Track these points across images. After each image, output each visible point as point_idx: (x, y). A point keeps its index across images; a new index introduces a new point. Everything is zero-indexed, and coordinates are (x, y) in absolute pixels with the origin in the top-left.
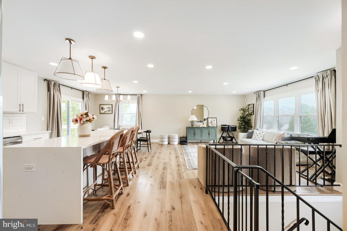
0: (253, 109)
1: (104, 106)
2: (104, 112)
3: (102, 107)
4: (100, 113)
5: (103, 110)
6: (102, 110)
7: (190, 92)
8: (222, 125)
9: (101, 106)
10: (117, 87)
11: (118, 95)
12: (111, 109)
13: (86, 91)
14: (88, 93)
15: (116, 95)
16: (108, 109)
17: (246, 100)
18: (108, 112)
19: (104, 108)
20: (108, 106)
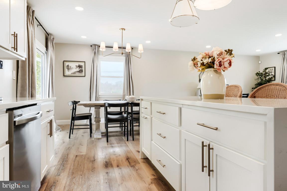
0: (273, 74)
1: (71, 64)
2: (72, 74)
3: (68, 66)
4: (64, 76)
5: (70, 70)
6: (68, 71)
9: (66, 64)
10: (122, 29)
11: (96, 46)
12: (83, 69)
13: (51, 34)
14: (53, 38)
15: (93, 46)
16: (78, 69)
17: (260, 62)
18: (78, 74)
19: (72, 67)
20: (77, 64)
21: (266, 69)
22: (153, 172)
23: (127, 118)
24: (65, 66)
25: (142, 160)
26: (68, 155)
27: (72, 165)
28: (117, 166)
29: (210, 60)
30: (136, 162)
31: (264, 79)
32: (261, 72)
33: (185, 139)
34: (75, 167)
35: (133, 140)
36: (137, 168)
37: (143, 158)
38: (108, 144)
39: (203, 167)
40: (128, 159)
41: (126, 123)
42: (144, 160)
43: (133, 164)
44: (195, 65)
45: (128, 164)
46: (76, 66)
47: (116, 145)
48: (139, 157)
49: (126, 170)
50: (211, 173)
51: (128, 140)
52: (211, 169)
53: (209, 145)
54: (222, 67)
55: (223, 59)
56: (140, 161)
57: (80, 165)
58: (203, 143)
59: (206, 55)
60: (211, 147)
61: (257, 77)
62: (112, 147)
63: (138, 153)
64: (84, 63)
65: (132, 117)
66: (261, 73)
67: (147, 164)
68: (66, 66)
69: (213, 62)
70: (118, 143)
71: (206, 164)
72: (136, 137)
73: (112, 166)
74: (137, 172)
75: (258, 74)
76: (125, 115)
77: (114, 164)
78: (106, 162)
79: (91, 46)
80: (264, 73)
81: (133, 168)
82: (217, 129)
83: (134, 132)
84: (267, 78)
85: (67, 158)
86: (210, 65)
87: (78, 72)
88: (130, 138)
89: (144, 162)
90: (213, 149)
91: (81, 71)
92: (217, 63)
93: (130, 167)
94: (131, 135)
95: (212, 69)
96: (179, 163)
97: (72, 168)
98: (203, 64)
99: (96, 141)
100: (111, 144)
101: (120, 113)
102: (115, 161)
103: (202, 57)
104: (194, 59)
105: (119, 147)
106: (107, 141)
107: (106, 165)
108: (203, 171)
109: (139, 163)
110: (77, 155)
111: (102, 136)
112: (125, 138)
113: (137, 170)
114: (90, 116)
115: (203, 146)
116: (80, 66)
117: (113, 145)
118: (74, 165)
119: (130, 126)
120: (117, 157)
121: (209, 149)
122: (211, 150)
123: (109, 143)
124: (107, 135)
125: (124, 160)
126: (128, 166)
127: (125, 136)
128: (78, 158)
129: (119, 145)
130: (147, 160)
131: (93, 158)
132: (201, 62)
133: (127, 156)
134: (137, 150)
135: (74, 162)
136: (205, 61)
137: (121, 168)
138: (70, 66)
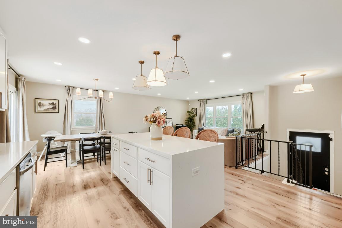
0: (196, 112)
1: (42, 102)
2: (44, 110)
3: (40, 103)
4: (35, 112)
5: (42, 107)
6: (40, 108)
7: (159, 94)
8: (176, 125)
9: (38, 101)
10: (96, 80)
11: (71, 87)
12: (57, 106)
13: (22, 75)
14: (24, 79)
15: (67, 87)
16: (51, 106)
17: (189, 105)
18: (51, 111)
19: (44, 104)
20: (51, 102)
21: (192, 109)
22: (121, 186)
23: (100, 148)
24: (36, 103)
25: (113, 179)
26: (47, 185)
27: (54, 193)
28: (93, 187)
29: (154, 119)
30: (108, 181)
31: (191, 115)
32: (190, 110)
33: (140, 166)
34: (57, 194)
35: (105, 164)
36: (109, 185)
37: (113, 177)
38: (84, 171)
39: (148, 180)
40: (102, 180)
41: (99, 152)
42: (115, 179)
43: (106, 183)
44: (147, 120)
45: (103, 184)
46: (49, 103)
47: (91, 170)
48: (110, 177)
49: (101, 188)
50: (152, 183)
51: (101, 165)
52: (152, 181)
53: (151, 170)
54: (160, 124)
55: (161, 119)
56: (111, 180)
57: (62, 192)
58: (148, 168)
59: (153, 115)
60: (152, 170)
61: (188, 114)
62: (88, 172)
63: (109, 174)
64: (58, 101)
65: (104, 147)
66: (190, 112)
67: (117, 182)
68: (38, 103)
69: (156, 120)
70: (93, 169)
71: (149, 179)
72: (107, 161)
73: (90, 187)
74: (109, 188)
75: (188, 112)
76: (99, 146)
77: (91, 185)
78: (85, 185)
79: (65, 87)
80: (191, 111)
81: (106, 186)
82: (154, 162)
83: (106, 158)
84: (193, 114)
85: (47, 188)
86: (154, 122)
87: (51, 108)
88: (103, 163)
89: (114, 180)
90: (152, 171)
91: (54, 108)
92: (157, 121)
93: (104, 186)
94: (103, 160)
95: (155, 123)
96: (136, 179)
97: (54, 195)
98: (151, 120)
99: (72, 169)
100: (87, 170)
101: (94, 144)
102: (92, 183)
103: (150, 116)
104: (146, 117)
105: (93, 171)
106: (83, 168)
107: (84, 188)
108: (148, 183)
109: (111, 182)
110: (56, 184)
111: (78, 163)
112: (99, 164)
113: (109, 187)
114: (66, 149)
115: (148, 170)
116: (53, 104)
117: (88, 171)
118: (56, 192)
119: (103, 154)
120: (93, 180)
121: (151, 171)
122: (152, 172)
123: (84, 169)
124: (82, 162)
125: (99, 181)
126: (102, 185)
127: (98, 161)
128: (58, 186)
129: (94, 169)
130: (116, 179)
131: (73, 184)
132: (150, 119)
133: (101, 178)
134: (109, 172)
135: (55, 190)
136: (152, 119)
137: (97, 188)
138: (42, 103)
